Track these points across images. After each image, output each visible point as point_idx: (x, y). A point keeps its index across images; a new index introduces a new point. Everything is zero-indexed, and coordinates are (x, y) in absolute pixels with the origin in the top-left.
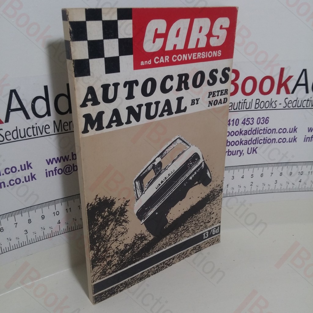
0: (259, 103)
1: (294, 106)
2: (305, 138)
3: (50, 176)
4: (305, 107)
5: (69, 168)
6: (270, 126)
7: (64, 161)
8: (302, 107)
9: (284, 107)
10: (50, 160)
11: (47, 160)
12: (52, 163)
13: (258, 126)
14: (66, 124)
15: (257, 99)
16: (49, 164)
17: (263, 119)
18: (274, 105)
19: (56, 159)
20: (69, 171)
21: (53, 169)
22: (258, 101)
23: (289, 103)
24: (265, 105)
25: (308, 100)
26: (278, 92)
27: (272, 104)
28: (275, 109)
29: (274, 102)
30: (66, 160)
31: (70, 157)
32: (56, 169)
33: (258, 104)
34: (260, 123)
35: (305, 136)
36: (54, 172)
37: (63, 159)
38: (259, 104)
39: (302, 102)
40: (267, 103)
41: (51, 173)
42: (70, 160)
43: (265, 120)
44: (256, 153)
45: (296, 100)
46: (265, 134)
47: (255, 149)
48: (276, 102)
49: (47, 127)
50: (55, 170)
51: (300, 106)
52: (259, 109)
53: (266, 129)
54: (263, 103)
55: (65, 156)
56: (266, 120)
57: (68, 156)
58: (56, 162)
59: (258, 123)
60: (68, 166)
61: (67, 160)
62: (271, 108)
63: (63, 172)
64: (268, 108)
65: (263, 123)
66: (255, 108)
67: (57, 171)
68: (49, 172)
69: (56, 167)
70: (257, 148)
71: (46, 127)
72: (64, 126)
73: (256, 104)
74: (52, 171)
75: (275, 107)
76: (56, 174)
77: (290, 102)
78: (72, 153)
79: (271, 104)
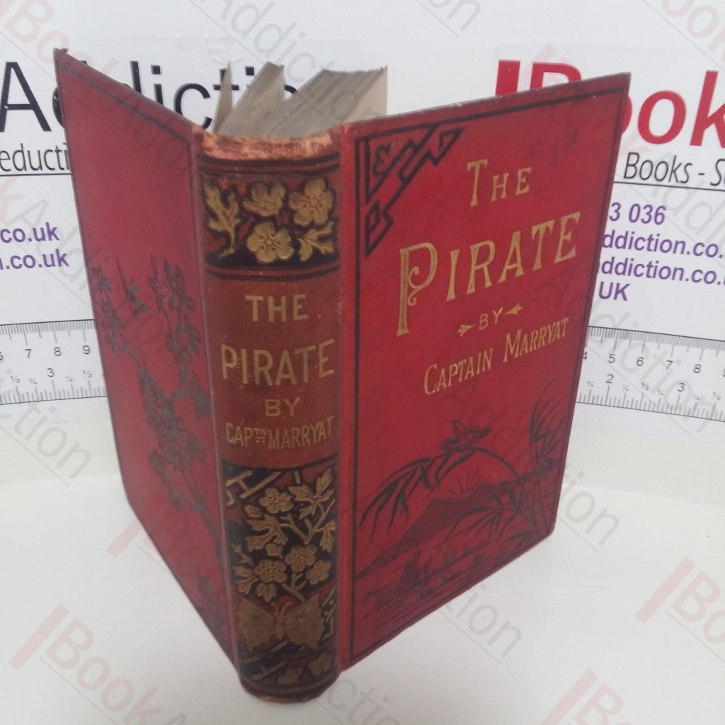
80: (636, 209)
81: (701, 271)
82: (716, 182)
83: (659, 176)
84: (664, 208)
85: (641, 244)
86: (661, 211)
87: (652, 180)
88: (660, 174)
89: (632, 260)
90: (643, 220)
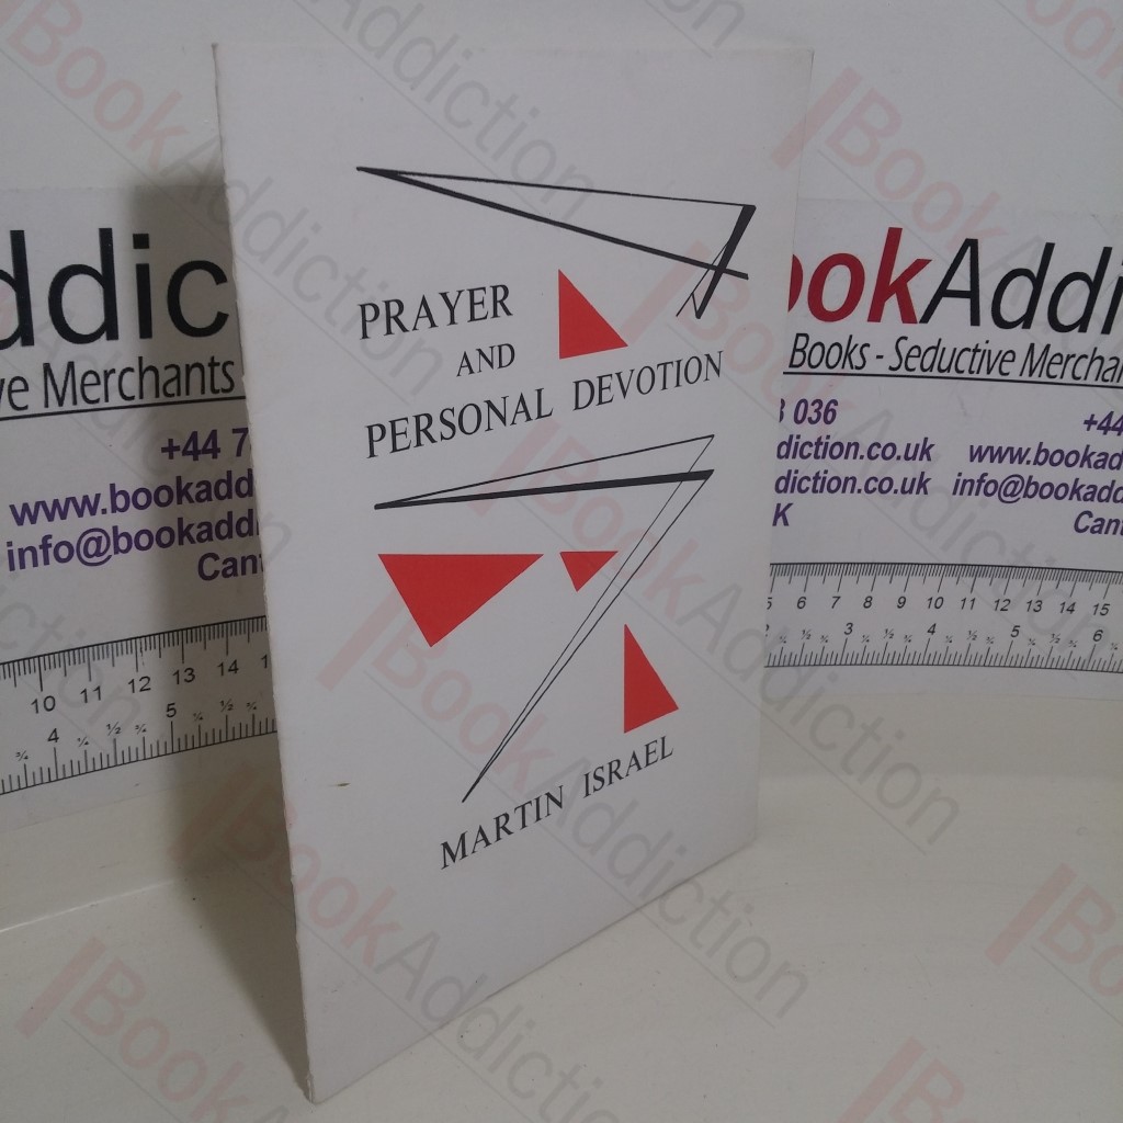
0: (807, 350)
1: (926, 366)
2: (958, 481)
3: (23, 566)
4: (966, 374)
5: (98, 540)
6: (839, 431)
7: (80, 514)
8: (953, 373)
9: (891, 368)
10: (25, 507)
11: (12, 507)
12: (33, 520)
13: (796, 429)
14: (91, 379)
15: (798, 335)
16: (20, 522)
17: (817, 405)
18: (856, 359)
19: (50, 507)
20: (98, 553)
21: (37, 543)
22: (802, 341)
23: (908, 356)
24: (825, 355)
25: (976, 350)
26: (875, 315)
27: (852, 355)
28: (859, 372)
29: (858, 348)
30: (87, 510)
31: (105, 502)
32: (49, 541)
33: (802, 350)
34: (806, 420)
35: (960, 474)
36: (40, 553)
37: (76, 505)
38: (805, 354)
39: (956, 356)
40: (836, 350)
41: (28, 555)
42: (104, 511)
43: (822, 411)
44: (786, 523)
45: (936, 345)
46: (820, 460)
47: (781, 509)
48: (865, 349)
49: (18, 385)
50: (45, 546)
51: (948, 369)
52: (805, 368)
53: (824, 440)
54: (819, 348)
55: (86, 499)
56: (827, 412)
57: (98, 496)
58: (50, 518)
59: (800, 418)
60: (97, 534)
61: (93, 512)
62: (848, 369)
63: (75, 554)
64: (838, 369)
65: (814, 418)
66: (791, 366)
67: (51, 551)
68: (22, 552)
69: (50, 537)
70: (789, 505)
71: (14, 387)
72: (83, 385)
73: (795, 350)
74: (32, 549)
75: (860, 365)
76: (46, 562)
77: (915, 352)
78: (112, 486)
79: (848, 355)
80: (803, 405)
81: (876, 480)
82: (895, 366)
83: (831, 363)
84: (835, 403)
85: (807, 450)
86: (832, 406)
87: (823, 368)
88: (833, 359)
89: (797, 472)
90: (810, 420)
